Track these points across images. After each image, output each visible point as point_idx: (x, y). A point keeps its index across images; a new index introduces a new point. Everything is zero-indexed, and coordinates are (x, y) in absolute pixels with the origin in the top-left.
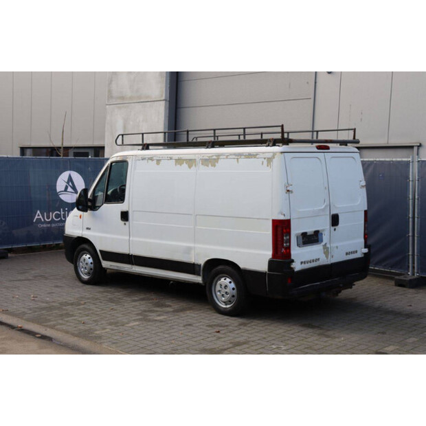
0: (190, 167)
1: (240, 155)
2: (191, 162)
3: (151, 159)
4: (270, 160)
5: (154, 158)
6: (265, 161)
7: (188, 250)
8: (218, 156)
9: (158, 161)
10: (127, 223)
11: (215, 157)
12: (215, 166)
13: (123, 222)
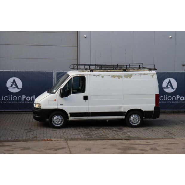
0: (119, 78)
1: (141, 74)
2: (119, 77)
3: (99, 75)
4: (153, 76)
5: (100, 75)
6: (151, 76)
7: (120, 107)
8: (132, 74)
9: (103, 77)
10: (87, 101)
11: (130, 75)
12: (131, 78)
13: (85, 100)
